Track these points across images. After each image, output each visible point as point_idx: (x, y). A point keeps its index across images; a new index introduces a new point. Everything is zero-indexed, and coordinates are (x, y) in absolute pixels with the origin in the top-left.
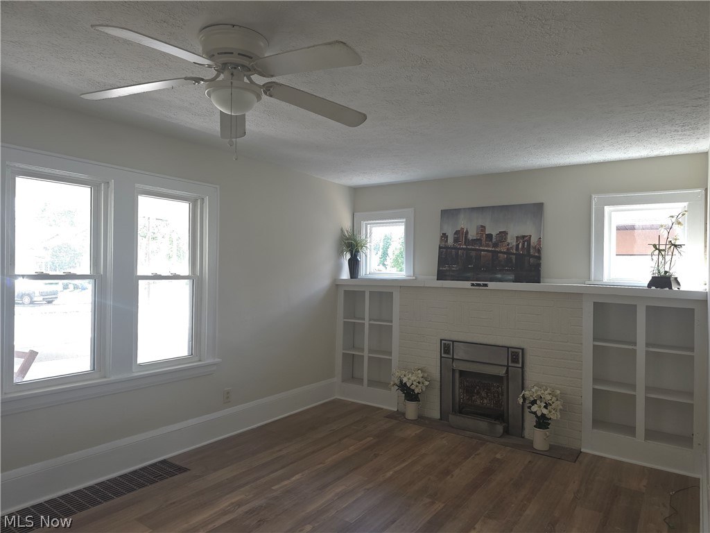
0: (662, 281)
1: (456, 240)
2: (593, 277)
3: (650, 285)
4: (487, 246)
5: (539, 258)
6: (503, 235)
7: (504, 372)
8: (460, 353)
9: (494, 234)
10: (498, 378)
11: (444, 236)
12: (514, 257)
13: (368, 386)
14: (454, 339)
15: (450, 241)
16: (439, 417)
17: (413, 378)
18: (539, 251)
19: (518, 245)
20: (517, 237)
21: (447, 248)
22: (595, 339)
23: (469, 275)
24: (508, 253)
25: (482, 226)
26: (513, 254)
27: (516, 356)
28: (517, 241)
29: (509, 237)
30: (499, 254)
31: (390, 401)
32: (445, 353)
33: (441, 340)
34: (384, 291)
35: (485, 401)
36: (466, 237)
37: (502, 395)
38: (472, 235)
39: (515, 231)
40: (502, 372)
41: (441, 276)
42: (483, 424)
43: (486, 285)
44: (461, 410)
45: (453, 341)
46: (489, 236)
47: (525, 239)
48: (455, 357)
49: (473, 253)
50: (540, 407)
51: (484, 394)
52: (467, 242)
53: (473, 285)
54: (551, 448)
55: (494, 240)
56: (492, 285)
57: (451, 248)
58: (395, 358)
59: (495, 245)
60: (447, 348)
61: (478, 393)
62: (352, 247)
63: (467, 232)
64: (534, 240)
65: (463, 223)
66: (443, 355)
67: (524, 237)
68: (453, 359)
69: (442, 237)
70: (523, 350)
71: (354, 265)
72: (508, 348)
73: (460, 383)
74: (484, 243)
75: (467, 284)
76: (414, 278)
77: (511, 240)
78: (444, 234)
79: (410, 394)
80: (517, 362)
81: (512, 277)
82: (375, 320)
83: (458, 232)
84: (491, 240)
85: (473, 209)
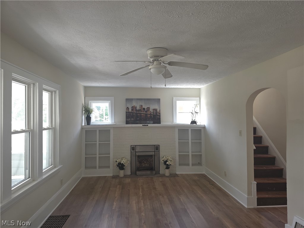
0: (194, 122)
1: (132, 110)
2: (174, 122)
4: (144, 112)
5: (160, 116)
6: (148, 108)
7: (154, 153)
8: (138, 149)
9: (146, 108)
10: (151, 156)
11: (128, 108)
12: (152, 116)
13: (99, 169)
14: (136, 145)
15: (130, 110)
16: (130, 174)
18: (160, 114)
19: (153, 112)
20: (153, 109)
21: (129, 112)
22: (179, 140)
23: (138, 122)
24: (150, 114)
25: (141, 105)
26: (152, 115)
27: (157, 148)
28: (153, 110)
29: (150, 109)
30: (148, 115)
32: (132, 150)
33: (131, 146)
34: (104, 130)
35: (146, 165)
36: (136, 109)
37: (152, 161)
38: (138, 108)
39: (152, 107)
40: (153, 153)
41: (127, 123)
42: (149, 172)
43: (147, 125)
44: (138, 169)
45: (136, 146)
46: (144, 109)
47: (155, 110)
48: (136, 151)
49: (139, 114)
50: (169, 162)
51: (146, 162)
52: (136, 110)
53: (143, 125)
55: (146, 110)
56: (149, 125)
57: (130, 112)
58: (111, 156)
59: (146, 112)
60: (133, 148)
61: (144, 162)
62: (88, 112)
63: (136, 107)
64: (158, 110)
65: (134, 104)
66: (132, 151)
67: (155, 109)
68: (136, 152)
69: (127, 108)
70: (159, 145)
71: (88, 119)
72: (155, 145)
73: (138, 160)
74: (142, 111)
75: (141, 125)
76: (115, 124)
77: (151, 110)
78: (128, 107)
79: (121, 166)
80: (158, 150)
81: (152, 122)
83: (132, 107)
84: (145, 110)
85: (138, 99)
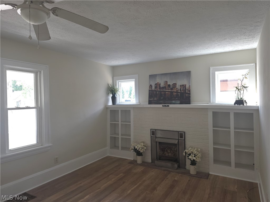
0: (240, 102)
1: (156, 87)
2: (211, 101)
3: (235, 104)
4: (169, 89)
5: (190, 94)
6: (175, 85)
7: (177, 142)
8: (159, 135)
9: (171, 84)
10: (175, 145)
11: (151, 86)
12: (179, 94)
13: (121, 150)
14: (156, 128)
15: (153, 88)
16: (151, 162)
17: (140, 146)
18: (190, 91)
19: (181, 89)
20: (180, 86)
21: (152, 91)
22: (214, 127)
23: (161, 102)
24: (177, 92)
25: (166, 81)
26: (179, 92)
27: (182, 135)
28: (180, 87)
29: (177, 85)
30: (173, 93)
31: (130, 156)
32: (152, 135)
33: (151, 129)
34: (127, 110)
35: (170, 154)
36: (160, 86)
37: (177, 151)
38: (162, 85)
39: (180, 82)
41: (150, 103)
42: (169, 164)
43: (168, 106)
44: (160, 158)
45: (156, 130)
46: (169, 85)
47: (184, 86)
48: (157, 136)
49: (163, 93)
50: (192, 156)
51: (169, 151)
52: (160, 88)
53: (163, 106)
54: (198, 173)
55: (171, 87)
56: (171, 106)
57: (154, 91)
58: (132, 137)
59: (172, 89)
60: (153, 132)
61: (167, 151)
62: (113, 91)
63: (160, 84)
64: (187, 87)
65: (158, 80)
66: (152, 136)
67: (183, 85)
68: (156, 137)
69: (150, 86)
70: (184, 132)
71: (114, 99)
72: (178, 132)
73: (159, 147)
74: (167, 88)
75: (160, 106)
76: (139, 104)
77: (178, 87)
78: (151, 85)
79: (139, 153)
80: (182, 138)
81: (179, 102)
82: (123, 122)
83: (156, 84)
84: (170, 87)
85: (162, 74)
